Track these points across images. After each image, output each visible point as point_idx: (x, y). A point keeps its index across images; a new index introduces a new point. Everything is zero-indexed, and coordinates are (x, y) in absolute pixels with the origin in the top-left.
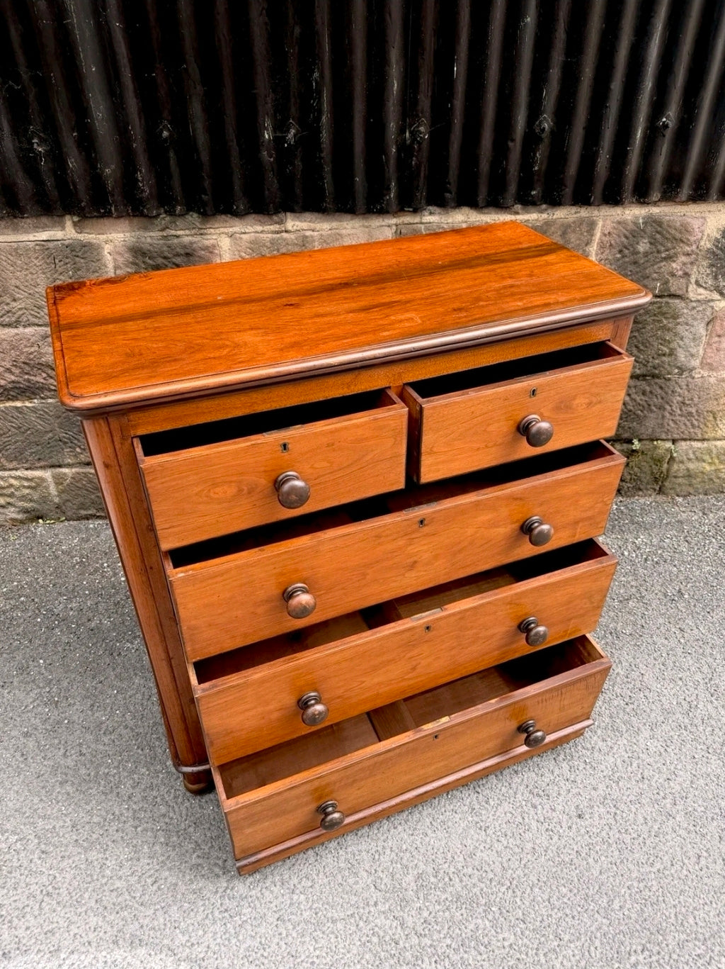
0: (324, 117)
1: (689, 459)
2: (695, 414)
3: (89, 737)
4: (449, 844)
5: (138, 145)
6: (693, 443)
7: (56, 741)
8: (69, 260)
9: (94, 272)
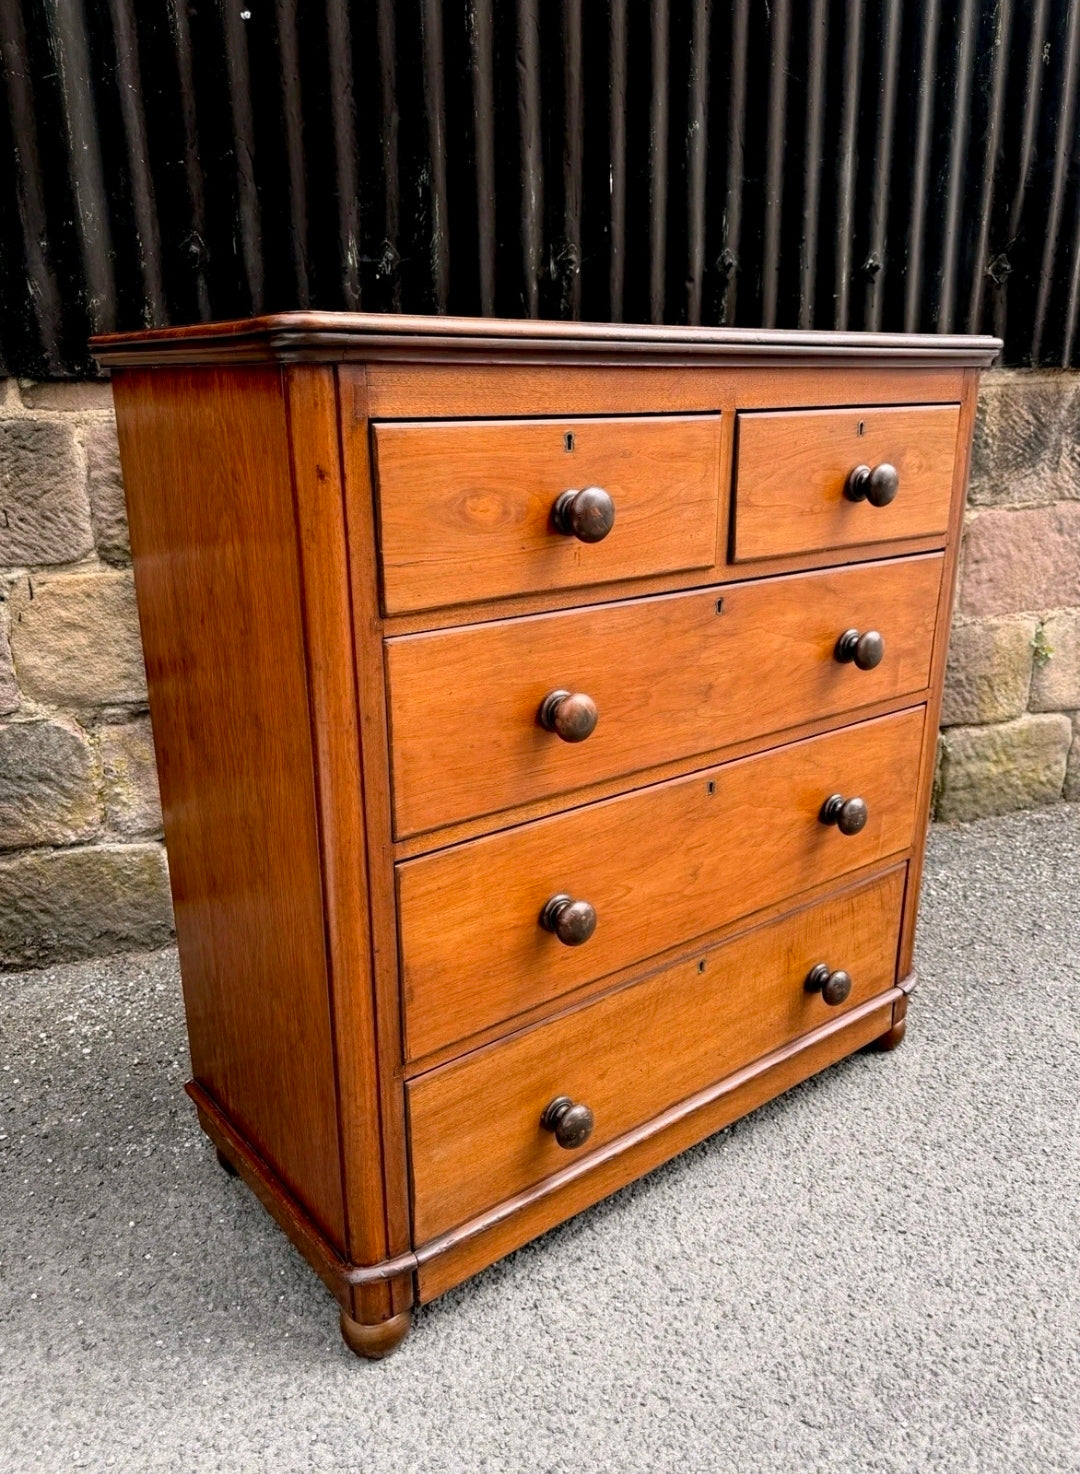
0: (435, 236)
1: (968, 758)
2: (965, 682)
3: (95, 1312)
4: (900, 1320)
5: (149, 265)
6: (969, 730)
7: (21, 1337)
8: (8, 454)
9: (50, 475)
